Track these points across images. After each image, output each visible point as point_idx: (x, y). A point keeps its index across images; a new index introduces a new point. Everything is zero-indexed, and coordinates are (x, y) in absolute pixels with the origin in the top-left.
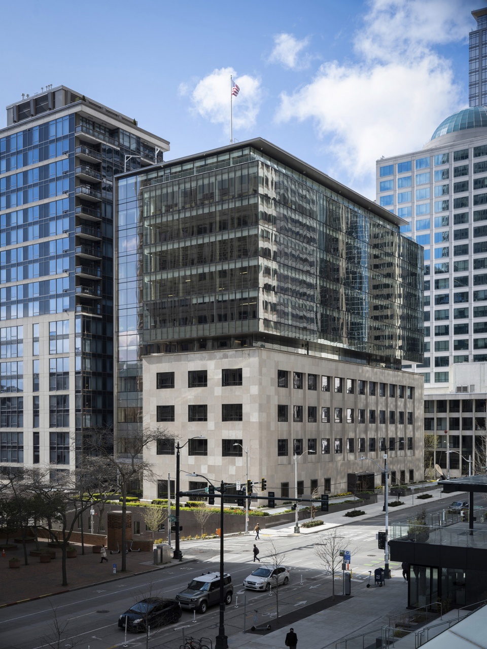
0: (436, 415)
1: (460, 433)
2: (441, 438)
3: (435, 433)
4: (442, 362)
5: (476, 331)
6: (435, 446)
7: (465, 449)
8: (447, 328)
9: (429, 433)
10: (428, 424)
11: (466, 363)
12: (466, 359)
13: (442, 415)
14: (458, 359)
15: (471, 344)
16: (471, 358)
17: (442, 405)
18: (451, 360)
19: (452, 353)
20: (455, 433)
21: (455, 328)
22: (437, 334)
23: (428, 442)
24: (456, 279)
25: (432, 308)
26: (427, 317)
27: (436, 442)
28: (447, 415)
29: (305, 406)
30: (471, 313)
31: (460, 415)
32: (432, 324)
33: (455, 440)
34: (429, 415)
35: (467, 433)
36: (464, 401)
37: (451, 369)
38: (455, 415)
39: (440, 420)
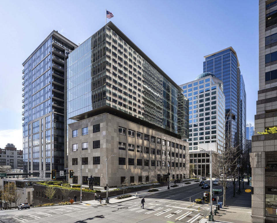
0: (194, 158)
1: (201, 164)
2: (195, 165)
3: (193, 164)
4: (196, 144)
5: (206, 134)
6: (193, 168)
7: (203, 169)
8: (197, 133)
9: (191, 164)
10: (191, 161)
11: (203, 144)
12: (203, 142)
13: (195, 158)
14: (200, 143)
15: (204, 138)
16: (204, 142)
17: (195, 155)
18: (198, 143)
19: (198, 141)
20: (199, 164)
21: (200, 134)
22: (194, 136)
23: (191, 166)
24: (200, 119)
25: (193, 128)
26: (191, 131)
27: (193, 167)
28: (197, 158)
29: (135, 145)
30: (204, 129)
31: (201, 158)
32: (193, 133)
33: (199, 166)
34: (191, 158)
35: (204, 164)
36: (202, 154)
37: (199, 146)
38: (199, 158)
39: (195, 160)
